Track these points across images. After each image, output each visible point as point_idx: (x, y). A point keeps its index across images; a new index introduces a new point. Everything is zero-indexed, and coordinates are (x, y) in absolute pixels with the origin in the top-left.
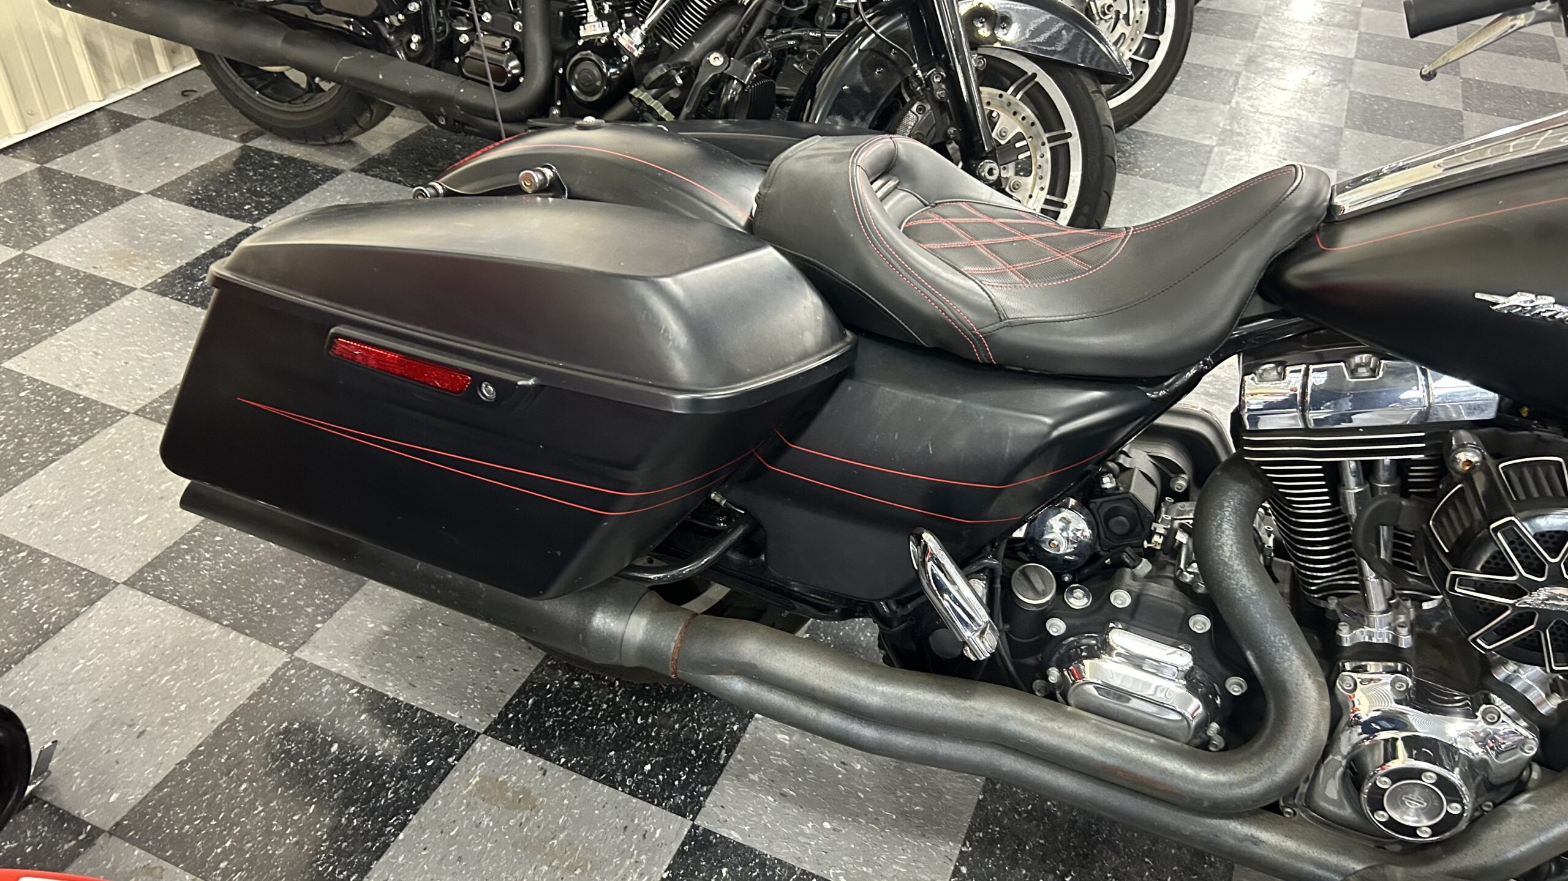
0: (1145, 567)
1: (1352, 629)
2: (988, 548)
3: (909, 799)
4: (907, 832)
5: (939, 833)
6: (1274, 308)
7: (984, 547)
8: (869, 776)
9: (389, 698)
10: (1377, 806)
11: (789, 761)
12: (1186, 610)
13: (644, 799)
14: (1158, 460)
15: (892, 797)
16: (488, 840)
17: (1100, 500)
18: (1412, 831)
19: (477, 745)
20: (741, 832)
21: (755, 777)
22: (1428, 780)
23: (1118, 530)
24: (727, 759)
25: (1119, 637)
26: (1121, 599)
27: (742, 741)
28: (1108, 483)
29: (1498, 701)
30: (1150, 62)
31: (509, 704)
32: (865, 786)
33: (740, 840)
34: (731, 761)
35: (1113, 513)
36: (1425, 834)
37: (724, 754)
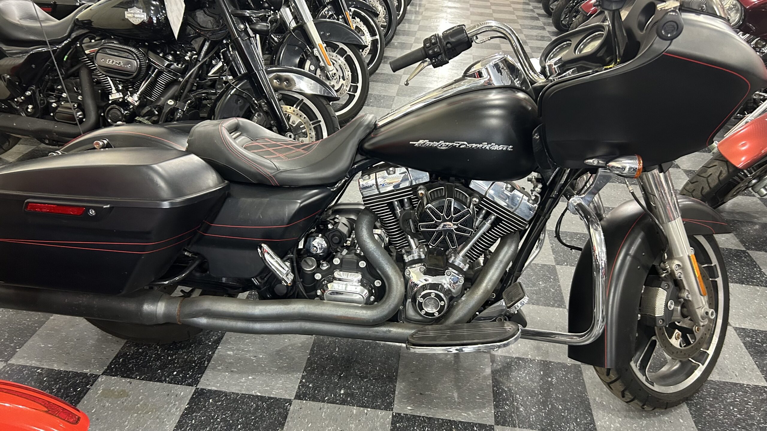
0: (345, 252)
1: (408, 256)
2: (289, 252)
3: (281, 363)
4: (282, 374)
5: (293, 371)
6: (364, 157)
7: (288, 252)
8: (266, 358)
9: (56, 370)
10: (422, 309)
11: (233, 360)
12: (357, 260)
13: (175, 384)
14: (349, 220)
15: (275, 363)
16: (110, 411)
17: (328, 233)
18: (433, 314)
19: (99, 379)
20: (216, 387)
21: (220, 368)
22: (433, 296)
23: (335, 242)
24: (208, 364)
25: (337, 274)
26: (337, 261)
27: (214, 357)
28: (330, 227)
29: (450, 269)
30: (356, 94)
31: (112, 362)
32: (264, 362)
33: (216, 389)
34: (210, 364)
35: (334, 236)
36: (437, 314)
37: (206, 363)
